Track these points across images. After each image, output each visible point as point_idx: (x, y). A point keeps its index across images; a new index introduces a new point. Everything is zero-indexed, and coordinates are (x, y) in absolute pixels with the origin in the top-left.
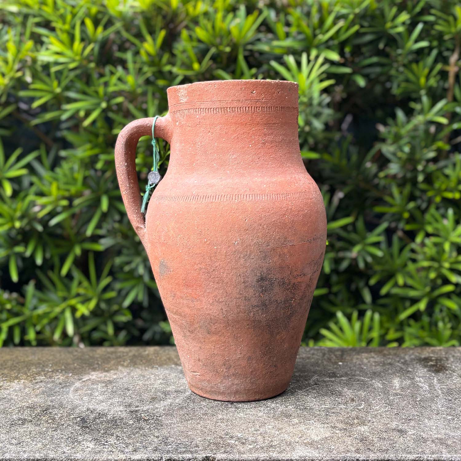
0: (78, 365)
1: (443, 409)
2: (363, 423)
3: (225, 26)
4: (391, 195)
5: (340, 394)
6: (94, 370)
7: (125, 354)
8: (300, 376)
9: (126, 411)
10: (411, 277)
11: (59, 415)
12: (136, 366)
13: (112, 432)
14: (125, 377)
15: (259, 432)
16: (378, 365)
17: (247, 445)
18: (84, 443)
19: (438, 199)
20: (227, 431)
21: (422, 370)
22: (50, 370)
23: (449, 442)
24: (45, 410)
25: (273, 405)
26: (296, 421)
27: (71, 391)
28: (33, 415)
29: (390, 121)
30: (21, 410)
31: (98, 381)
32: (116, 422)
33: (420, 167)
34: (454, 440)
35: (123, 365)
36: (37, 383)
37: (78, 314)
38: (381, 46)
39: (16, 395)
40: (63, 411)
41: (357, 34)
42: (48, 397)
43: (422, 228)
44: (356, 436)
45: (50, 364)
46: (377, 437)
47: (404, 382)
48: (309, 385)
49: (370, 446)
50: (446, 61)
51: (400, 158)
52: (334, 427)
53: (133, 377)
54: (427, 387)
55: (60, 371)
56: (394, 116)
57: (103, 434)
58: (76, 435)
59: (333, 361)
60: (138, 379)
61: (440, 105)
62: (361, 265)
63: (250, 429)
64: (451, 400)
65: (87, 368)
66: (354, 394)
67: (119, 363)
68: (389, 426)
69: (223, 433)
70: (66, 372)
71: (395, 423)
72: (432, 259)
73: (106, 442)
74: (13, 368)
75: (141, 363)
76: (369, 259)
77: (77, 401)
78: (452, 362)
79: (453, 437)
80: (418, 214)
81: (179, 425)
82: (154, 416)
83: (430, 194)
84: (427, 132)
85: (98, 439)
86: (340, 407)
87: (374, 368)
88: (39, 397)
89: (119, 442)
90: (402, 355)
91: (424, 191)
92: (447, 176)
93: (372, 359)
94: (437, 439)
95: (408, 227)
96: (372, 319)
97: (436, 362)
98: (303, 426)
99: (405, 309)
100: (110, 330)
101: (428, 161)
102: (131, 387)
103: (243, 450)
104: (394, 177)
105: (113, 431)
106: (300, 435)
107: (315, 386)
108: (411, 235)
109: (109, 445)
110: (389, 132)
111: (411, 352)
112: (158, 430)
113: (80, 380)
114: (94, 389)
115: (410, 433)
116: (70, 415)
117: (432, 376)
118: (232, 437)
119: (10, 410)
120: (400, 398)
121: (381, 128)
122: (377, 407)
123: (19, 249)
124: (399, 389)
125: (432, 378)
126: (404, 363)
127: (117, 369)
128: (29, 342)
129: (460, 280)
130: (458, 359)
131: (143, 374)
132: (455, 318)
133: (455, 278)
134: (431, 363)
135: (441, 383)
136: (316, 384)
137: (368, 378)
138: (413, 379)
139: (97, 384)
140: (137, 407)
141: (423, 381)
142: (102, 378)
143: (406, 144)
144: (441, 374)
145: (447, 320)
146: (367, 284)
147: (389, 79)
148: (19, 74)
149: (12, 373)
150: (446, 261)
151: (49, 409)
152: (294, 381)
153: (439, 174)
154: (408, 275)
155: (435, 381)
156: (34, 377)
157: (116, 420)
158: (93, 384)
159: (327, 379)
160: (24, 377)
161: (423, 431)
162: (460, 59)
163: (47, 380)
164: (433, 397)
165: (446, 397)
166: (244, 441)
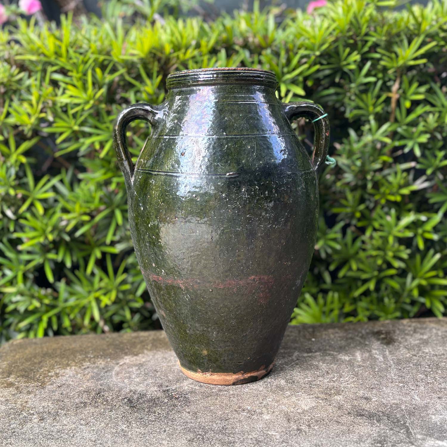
0: (112, 350)
1: (395, 377)
2: (338, 393)
4: (346, 199)
5: (317, 368)
6: (126, 354)
7: (146, 338)
8: (284, 353)
9: (160, 391)
10: (362, 263)
11: (111, 397)
12: (157, 349)
14: (151, 359)
15: (263, 405)
16: (343, 340)
19: (383, 201)
20: (239, 404)
21: (377, 343)
22: (92, 356)
24: (99, 394)
25: (269, 380)
26: (288, 393)
27: (113, 375)
28: (90, 398)
29: (345, 141)
30: (80, 393)
31: (132, 364)
32: (155, 401)
33: (369, 177)
34: (407, 404)
35: (147, 349)
36: (85, 369)
37: (103, 305)
38: (337, 80)
39: (72, 381)
40: (113, 394)
41: (318, 71)
42: (97, 381)
43: (370, 224)
44: (334, 404)
45: (90, 350)
47: (364, 355)
48: (293, 361)
50: (389, 89)
51: (353, 171)
52: (318, 398)
53: (157, 359)
54: (382, 358)
55: (100, 357)
56: (348, 135)
59: (307, 337)
60: (162, 361)
61: (385, 127)
62: (323, 255)
63: (256, 402)
64: (400, 370)
65: (120, 354)
66: (328, 367)
67: (143, 347)
68: (357, 394)
69: (237, 407)
70: (105, 358)
71: (362, 392)
72: (379, 249)
74: (62, 356)
75: (161, 346)
76: (329, 251)
77: (120, 384)
78: (399, 334)
79: (406, 402)
80: (367, 213)
81: (202, 401)
82: (182, 394)
84: (374, 148)
86: (319, 379)
87: (339, 342)
88: (90, 381)
90: (360, 330)
91: (373, 195)
92: (390, 183)
93: (337, 335)
94: (394, 404)
95: (360, 224)
96: (333, 297)
97: (386, 335)
98: (295, 397)
99: (357, 288)
100: (128, 315)
101: (376, 171)
102: (159, 369)
104: (348, 184)
105: (155, 409)
106: (294, 406)
107: (297, 361)
108: (362, 230)
110: (344, 149)
111: (366, 326)
112: (188, 406)
113: (118, 364)
114: (130, 372)
115: (374, 400)
116: (118, 396)
117: (385, 348)
118: (244, 410)
119: (71, 395)
120: (363, 369)
121: (338, 146)
122: (347, 379)
123: (51, 256)
124: (361, 361)
125: (384, 350)
126: (362, 337)
127: (143, 353)
128: (66, 329)
129: (402, 265)
130: (403, 331)
131: (164, 356)
132: (396, 295)
133: (397, 264)
134: (383, 336)
135: (392, 354)
136: (298, 360)
137: (337, 352)
138: (371, 351)
139: (132, 368)
140: (167, 386)
141: (378, 353)
142: (134, 362)
143: (358, 159)
144: (391, 346)
145: (391, 296)
146: (327, 268)
147: (343, 105)
148: (43, 115)
149: (63, 360)
150: (390, 250)
151: (101, 392)
152: (281, 358)
153: (384, 181)
154: (360, 261)
155: (387, 353)
156: (82, 363)
157: (154, 399)
158: (128, 368)
159: (305, 355)
160: (74, 364)
161: (383, 398)
162: (400, 88)
163: (93, 366)
164: (387, 367)
165: (397, 366)
166: (253, 413)
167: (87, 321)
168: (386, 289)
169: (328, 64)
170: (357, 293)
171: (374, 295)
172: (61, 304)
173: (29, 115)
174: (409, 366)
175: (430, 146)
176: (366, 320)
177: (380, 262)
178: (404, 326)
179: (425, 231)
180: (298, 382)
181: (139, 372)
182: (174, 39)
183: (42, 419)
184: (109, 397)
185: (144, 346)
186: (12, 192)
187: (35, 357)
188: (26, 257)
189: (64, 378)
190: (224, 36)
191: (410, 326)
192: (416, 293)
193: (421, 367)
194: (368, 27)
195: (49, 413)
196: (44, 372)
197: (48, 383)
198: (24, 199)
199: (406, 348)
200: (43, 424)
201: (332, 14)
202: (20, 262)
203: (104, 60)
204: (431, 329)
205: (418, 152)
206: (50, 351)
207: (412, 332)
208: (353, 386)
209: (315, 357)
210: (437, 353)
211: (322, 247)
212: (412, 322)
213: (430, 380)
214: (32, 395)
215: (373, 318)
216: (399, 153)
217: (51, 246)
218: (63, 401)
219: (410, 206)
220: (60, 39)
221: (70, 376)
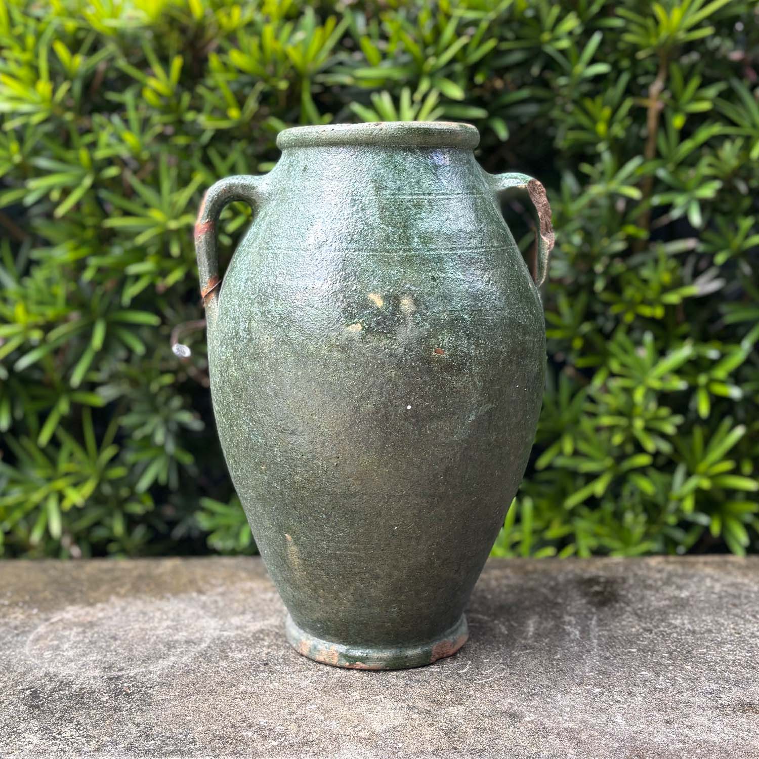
0: (50, 593)
1: (591, 674)
2: (459, 701)
3: (279, 46)
4: (557, 311)
6: (73, 602)
7: (126, 573)
9: (103, 677)
10: (586, 439)
12: (138, 595)
13: (71, 716)
14: (116, 615)
15: (295, 717)
16: (512, 592)
17: (269, 741)
18: (26, 735)
19: (629, 317)
20: (246, 714)
21: (579, 602)
22: (7, 603)
23: (584, 737)
26: (356, 695)
27: (28, 642)
31: (74, 623)
32: (82, 698)
33: (599, 268)
35: (118, 594)
37: (67, 504)
38: (535, 70)
40: (9, 678)
41: (496, 53)
43: (604, 363)
44: (441, 724)
45: (9, 591)
46: (473, 726)
47: (544, 625)
49: (458, 743)
50: (643, 91)
51: (566, 254)
52: (411, 708)
53: (128, 615)
54: (577, 633)
55: (21, 604)
57: (59, 719)
58: (18, 720)
60: (136, 618)
61: (632, 165)
63: (282, 711)
64: (608, 658)
65: (63, 599)
67: (113, 591)
68: (497, 706)
69: (239, 718)
70: (29, 607)
71: (509, 701)
72: (620, 413)
73: (59, 734)
75: (147, 589)
77: (33, 660)
78: (631, 586)
79: (593, 727)
80: (598, 340)
81: (176, 703)
82: (142, 687)
83: (615, 309)
84: (612, 207)
85: (48, 729)
86: (431, 670)
87: (503, 597)
89: (77, 735)
91: (608, 304)
94: (566, 729)
95: (581, 363)
96: (519, 510)
97: (605, 587)
98: (366, 705)
99: (576, 490)
100: (118, 527)
101: (614, 256)
102: (121, 634)
103: (261, 749)
105: (75, 714)
106: (356, 723)
108: (588, 374)
109: (63, 739)
112: (143, 712)
113: (47, 620)
114: (63, 637)
115: (528, 719)
116: (17, 683)
117: (591, 613)
118: (250, 727)
120: (530, 653)
122: (489, 671)
124: (532, 637)
125: (590, 616)
127: (107, 601)
129: (665, 447)
131: (145, 609)
132: (652, 508)
133: (650, 444)
135: (603, 626)
137: (490, 616)
138: (560, 618)
139: (71, 629)
140: (121, 670)
141: (574, 622)
143: (576, 231)
144: (606, 609)
145: (639, 509)
147: (551, 123)
150: (640, 416)
153: (631, 277)
154: (582, 436)
155: (594, 622)
157: (83, 694)
158: (64, 628)
161: (549, 716)
162: (666, 88)
164: (582, 652)
165: (603, 651)
166: (267, 733)
167: (36, 536)
168: (632, 494)
169: (518, 38)
170: (573, 500)
171: (608, 507)
174: (630, 652)
175: (726, 207)
177: (618, 439)
178: (649, 568)
179: (712, 381)
185: (114, 588)
191: (660, 571)
192: (688, 505)
193: (652, 656)
199: (636, 614)
204: (702, 580)
205: (696, 219)
207: (660, 583)
210: (697, 628)
212: (668, 563)
213: (661, 682)
215: (600, 552)
216: (664, 220)
219: (685, 328)
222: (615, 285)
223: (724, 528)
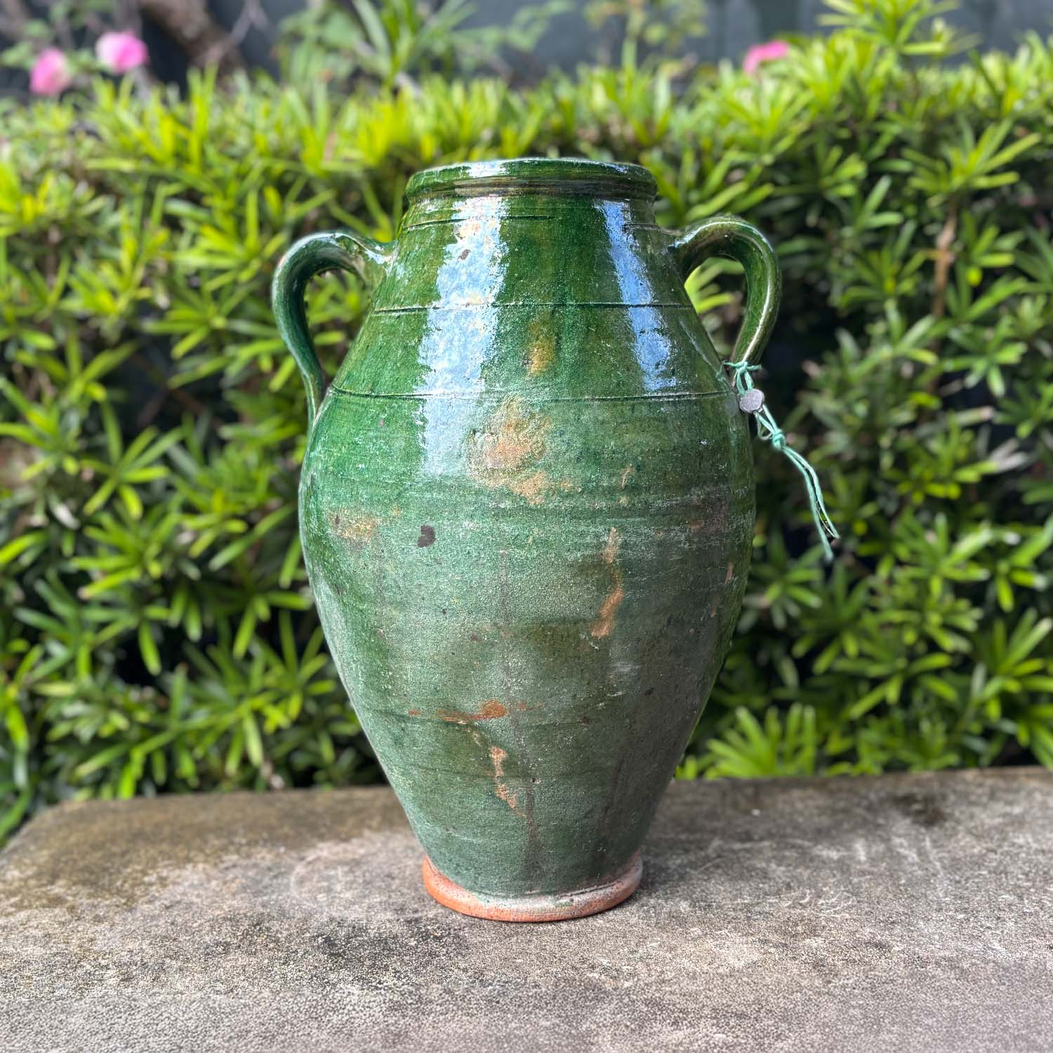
0: (290, 829)
1: (947, 899)
2: (813, 932)
5: (765, 876)
6: (322, 838)
7: (369, 804)
8: (691, 842)
9: (398, 920)
10: (870, 639)
11: (285, 933)
13: (384, 963)
14: (380, 851)
15: (638, 955)
16: (824, 813)
18: (341, 985)
19: (918, 498)
20: (582, 954)
21: (903, 822)
22: (244, 842)
23: (965, 965)
24: (258, 924)
25: (652, 901)
26: (696, 931)
27: (292, 884)
28: (239, 934)
29: (829, 357)
30: (215, 924)
31: (335, 861)
32: (386, 943)
33: (885, 441)
34: (974, 961)
35: (370, 827)
36: (227, 869)
37: (270, 726)
38: (812, 219)
39: (198, 896)
40: (290, 925)
41: (768, 199)
42: (255, 897)
43: (888, 550)
44: (804, 957)
45: (240, 828)
46: (841, 958)
47: (874, 849)
48: (707, 858)
50: (930, 242)
51: (849, 427)
52: (766, 942)
53: (393, 851)
54: (915, 856)
55: (261, 842)
56: (835, 346)
57: (370, 967)
58: (325, 970)
59: (742, 807)
60: (404, 854)
61: (923, 327)
62: (779, 621)
63: (621, 950)
64: (959, 882)
65: (309, 837)
66: (789, 874)
67: (362, 824)
68: (858, 936)
69: (576, 959)
70: (273, 845)
71: (868, 930)
72: (908, 607)
73: (380, 983)
74: (176, 840)
76: (794, 610)
77: (308, 904)
78: (954, 803)
79: (971, 955)
80: (880, 523)
81: (497, 944)
82: (450, 929)
83: (904, 488)
84: (897, 376)
85: (364, 978)
86: (768, 901)
87: (816, 819)
88: (238, 897)
89: (401, 983)
90: (863, 791)
91: (893, 483)
92: (934, 456)
93: (811, 803)
94: (944, 958)
95: (865, 550)
96: (802, 718)
97: (926, 805)
98: (712, 940)
99: (858, 697)
100: (327, 751)
101: (901, 428)
102: (396, 872)
104: (836, 457)
105: (386, 961)
106: (709, 960)
107: (718, 860)
108: (870, 564)
109: (386, 988)
110: (828, 378)
111: (878, 784)
112: (464, 957)
113: (302, 859)
114: (330, 877)
115: (896, 949)
116: (302, 932)
117: (922, 834)
118: (593, 967)
119: (195, 925)
120: (871, 879)
121: (813, 370)
122: (833, 900)
123: (156, 612)
124: (866, 862)
125: (921, 837)
126: (870, 808)
127: (360, 835)
128: (184, 781)
129: (962, 645)
130: (964, 797)
131: (410, 844)
132: (950, 714)
133: (949, 642)
134: (916, 807)
135: (939, 847)
136: (719, 856)
137: (809, 840)
138: (889, 840)
139: (335, 868)
140: (416, 911)
141: (906, 844)
142: (341, 856)
143: (859, 399)
144: (936, 829)
145: (937, 717)
146: (789, 652)
147: (825, 276)
148: (145, 293)
149: (178, 849)
150: (936, 610)
151: (263, 921)
152: (680, 851)
153: (919, 451)
154: (864, 635)
155: (928, 844)
156: (219, 857)
157: (386, 939)
158: (326, 868)
159: (737, 846)
160: (201, 857)
161: (918, 945)
162: (956, 238)
163: (244, 862)
164: (927, 876)
165: (951, 874)
166: (615, 973)
167: (232, 765)
168: (926, 700)
169: (793, 183)
170: (857, 710)
171: (898, 715)
172: (174, 725)
173: (114, 294)
174: (980, 875)
175: (1025, 371)
176: (876, 770)
177: (910, 637)
178: (967, 784)
179: (1014, 568)
180: (719, 907)
181: (350, 878)
182: (443, 127)
183: (127, 979)
184: (281, 933)
185: (362, 821)
186: (71, 466)
187: (113, 842)
188: (97, 615)
189: (180, 889)
190: (556, 120)
191: (980, 785)
192: (994, 710)
193: (1006, 878)
194: (884, 101)
195: (144, 965)
196: (134, 875)
197: (142, 899)
198: (97, 482)
199: (972, 834)
200: (130, 990)
201: (802, 73)
202: (83, 625)
203: (286, 172)
204: (1030, 794)
205: (997, 385)
206: (148, 829)
207: (984, 799)
208: (847, 916)
209: (760, 851)
210: (1044, 847)
211: (776, 601)
212: (986, 777)
213: (1028, 907)
214: (106, 925)
215: (894, 767)
216: (955, 387)
217: (156, 590)
218: (175, 940)
219: (981, 508)
220: (186, 124)
221: (192, 886)
222: (903, 461)
223: (1032, 735)
